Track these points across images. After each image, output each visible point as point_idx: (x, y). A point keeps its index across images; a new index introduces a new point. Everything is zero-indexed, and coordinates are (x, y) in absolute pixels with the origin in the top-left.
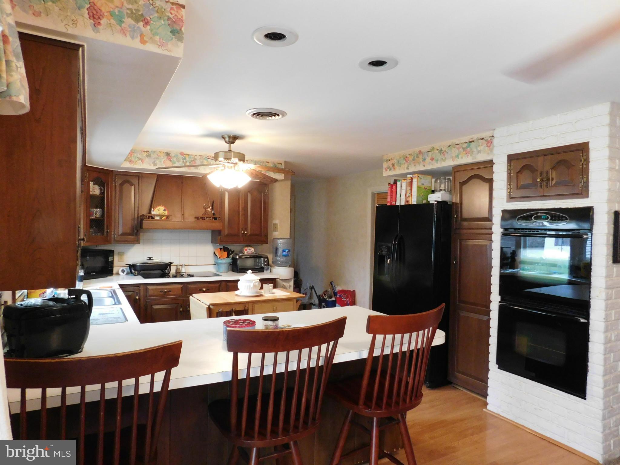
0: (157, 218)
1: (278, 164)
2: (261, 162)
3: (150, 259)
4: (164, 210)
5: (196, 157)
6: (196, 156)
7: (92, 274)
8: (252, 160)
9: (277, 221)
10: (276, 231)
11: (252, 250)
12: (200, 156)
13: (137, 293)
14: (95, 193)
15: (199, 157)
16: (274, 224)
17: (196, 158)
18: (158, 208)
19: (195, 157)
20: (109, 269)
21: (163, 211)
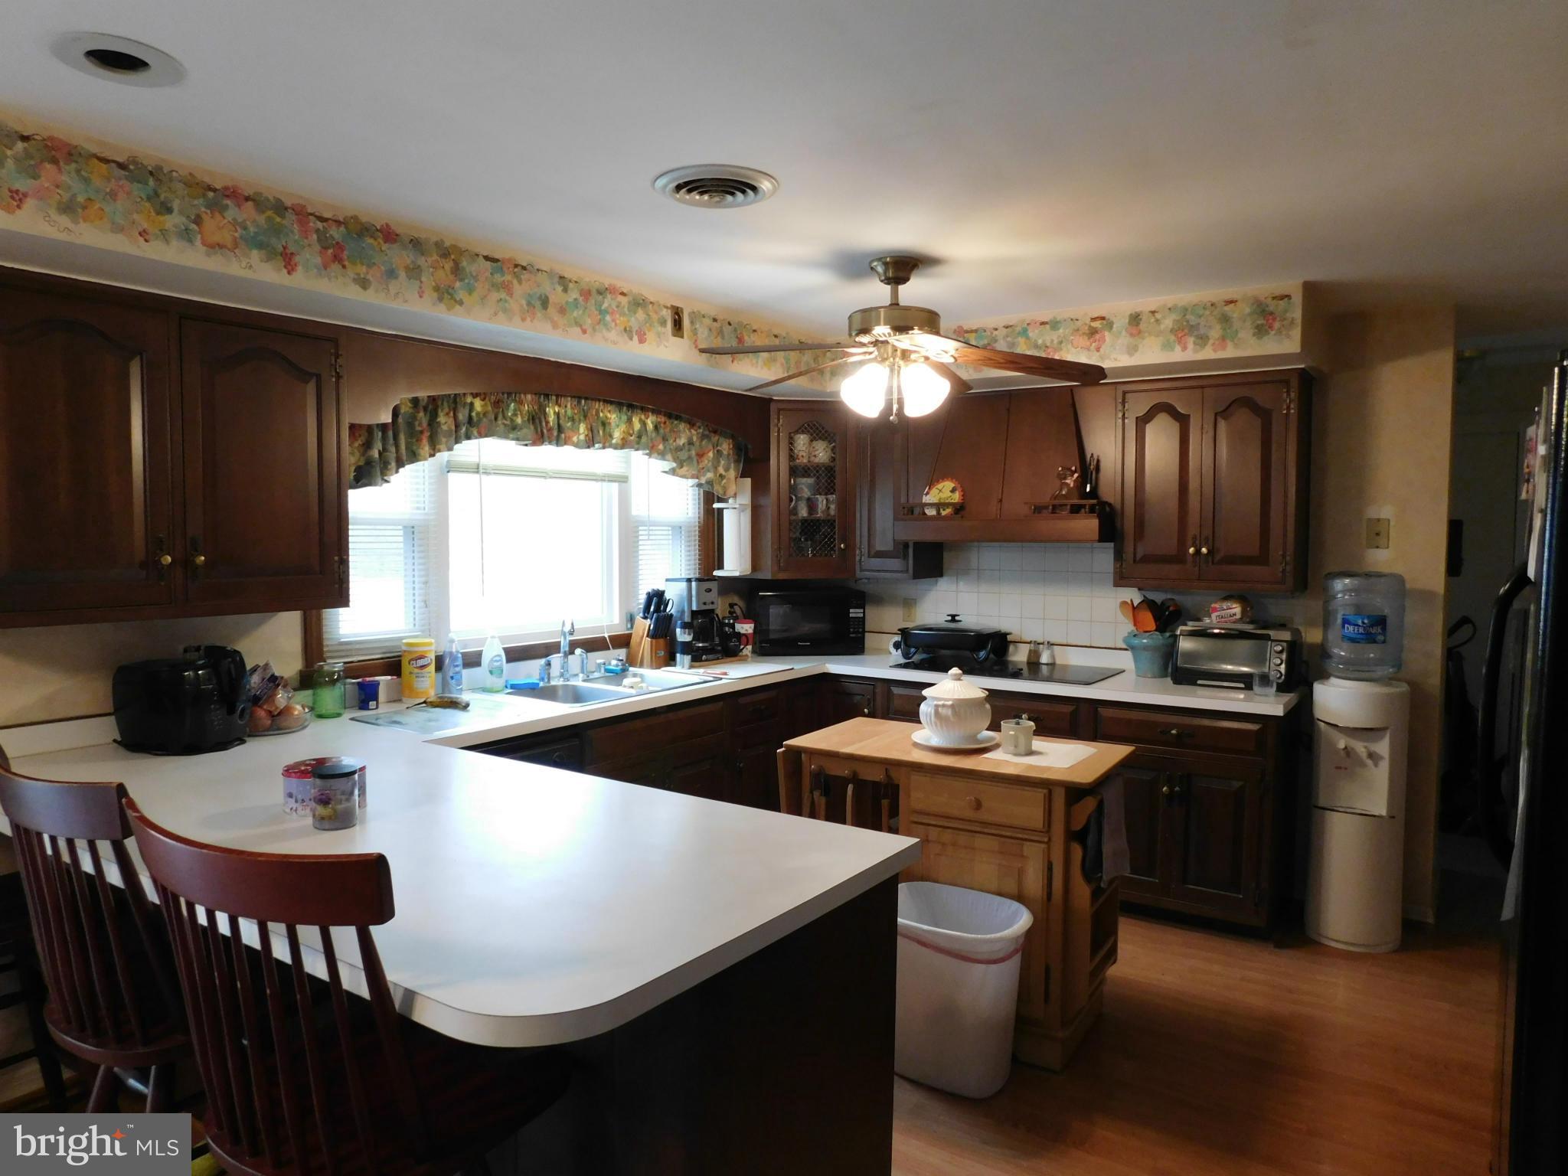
0: (931, 512)
1: (1274, 298)
2: (1204, 308)
3: (954, 618)
4: (953, 491)
5: (995, 333)
6: (996, 329)
7: (799, 643)
8: (1170, 306)
9: (1384, 511)
10: (1377, 547)
11: (1233, 611)
12: (1007, 327)
13: (869, 699)
14: (817, 460)
15: (1005, 330)
16: (1370, 519)
17: (996, 335)
18: (940, 486)
19: (992, 333)
20: (851, 635)
21: (950, 494)
